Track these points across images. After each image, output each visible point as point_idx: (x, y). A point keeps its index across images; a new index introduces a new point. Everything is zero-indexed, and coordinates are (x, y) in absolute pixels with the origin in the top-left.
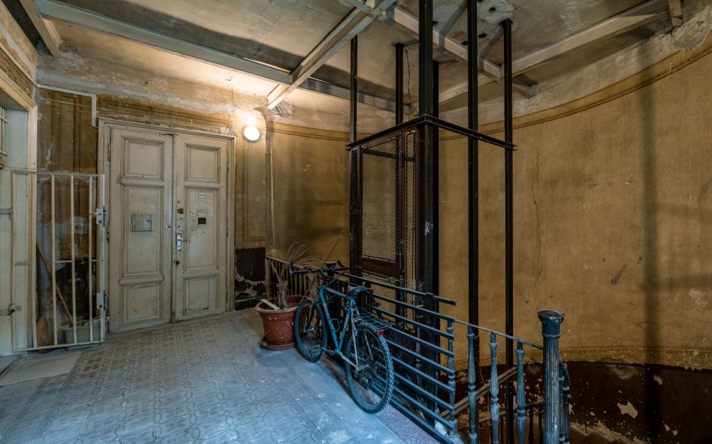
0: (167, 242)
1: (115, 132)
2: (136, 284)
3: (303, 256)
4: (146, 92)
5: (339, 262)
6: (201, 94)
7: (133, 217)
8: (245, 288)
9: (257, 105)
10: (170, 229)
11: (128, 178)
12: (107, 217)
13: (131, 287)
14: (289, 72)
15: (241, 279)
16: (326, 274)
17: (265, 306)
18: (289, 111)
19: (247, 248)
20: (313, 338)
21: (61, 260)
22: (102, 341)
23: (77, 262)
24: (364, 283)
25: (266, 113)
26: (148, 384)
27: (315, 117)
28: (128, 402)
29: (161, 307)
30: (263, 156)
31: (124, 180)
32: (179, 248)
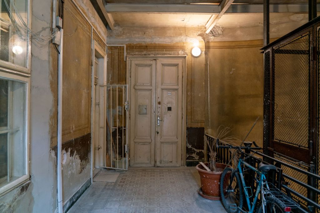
0: (153, 121)
1: (133, 62)
2: (141, 143)
3: (227, 136)
4: (144, 38)
5: (254, 143)
6: (169, 33)
7: (139, 106)
8: (192, 153)
9: (199, 33)
10: (154, 113)
11: (137, 86)
12: (129, 106)
13: (139, 143)
14: (219, 4)
15: (190, 147)
16: (243, 151)
17: (202, 167)
18: (220, 32)
19: (193, 127)
20: (233, 197)
21: (114, 127)
22: (127, 170)
23: (119, 128)
24: (275, 163)
25: (205, 36)
26: (142, 198)
27: (239, 32)
28: (133, 205)
29: (150, 157)
30: (203, 66)
31: (136, 87)
32: (158, 125)
